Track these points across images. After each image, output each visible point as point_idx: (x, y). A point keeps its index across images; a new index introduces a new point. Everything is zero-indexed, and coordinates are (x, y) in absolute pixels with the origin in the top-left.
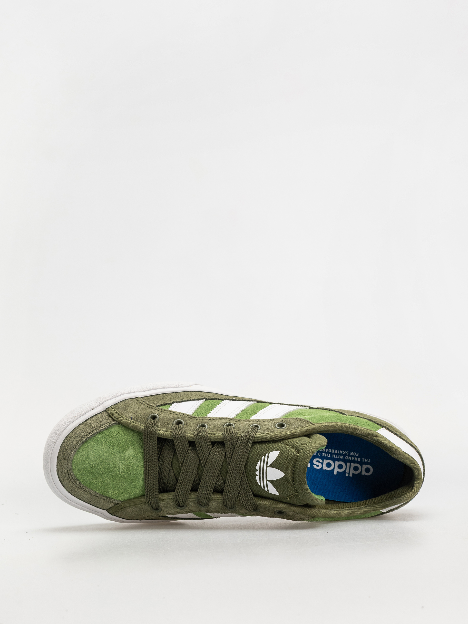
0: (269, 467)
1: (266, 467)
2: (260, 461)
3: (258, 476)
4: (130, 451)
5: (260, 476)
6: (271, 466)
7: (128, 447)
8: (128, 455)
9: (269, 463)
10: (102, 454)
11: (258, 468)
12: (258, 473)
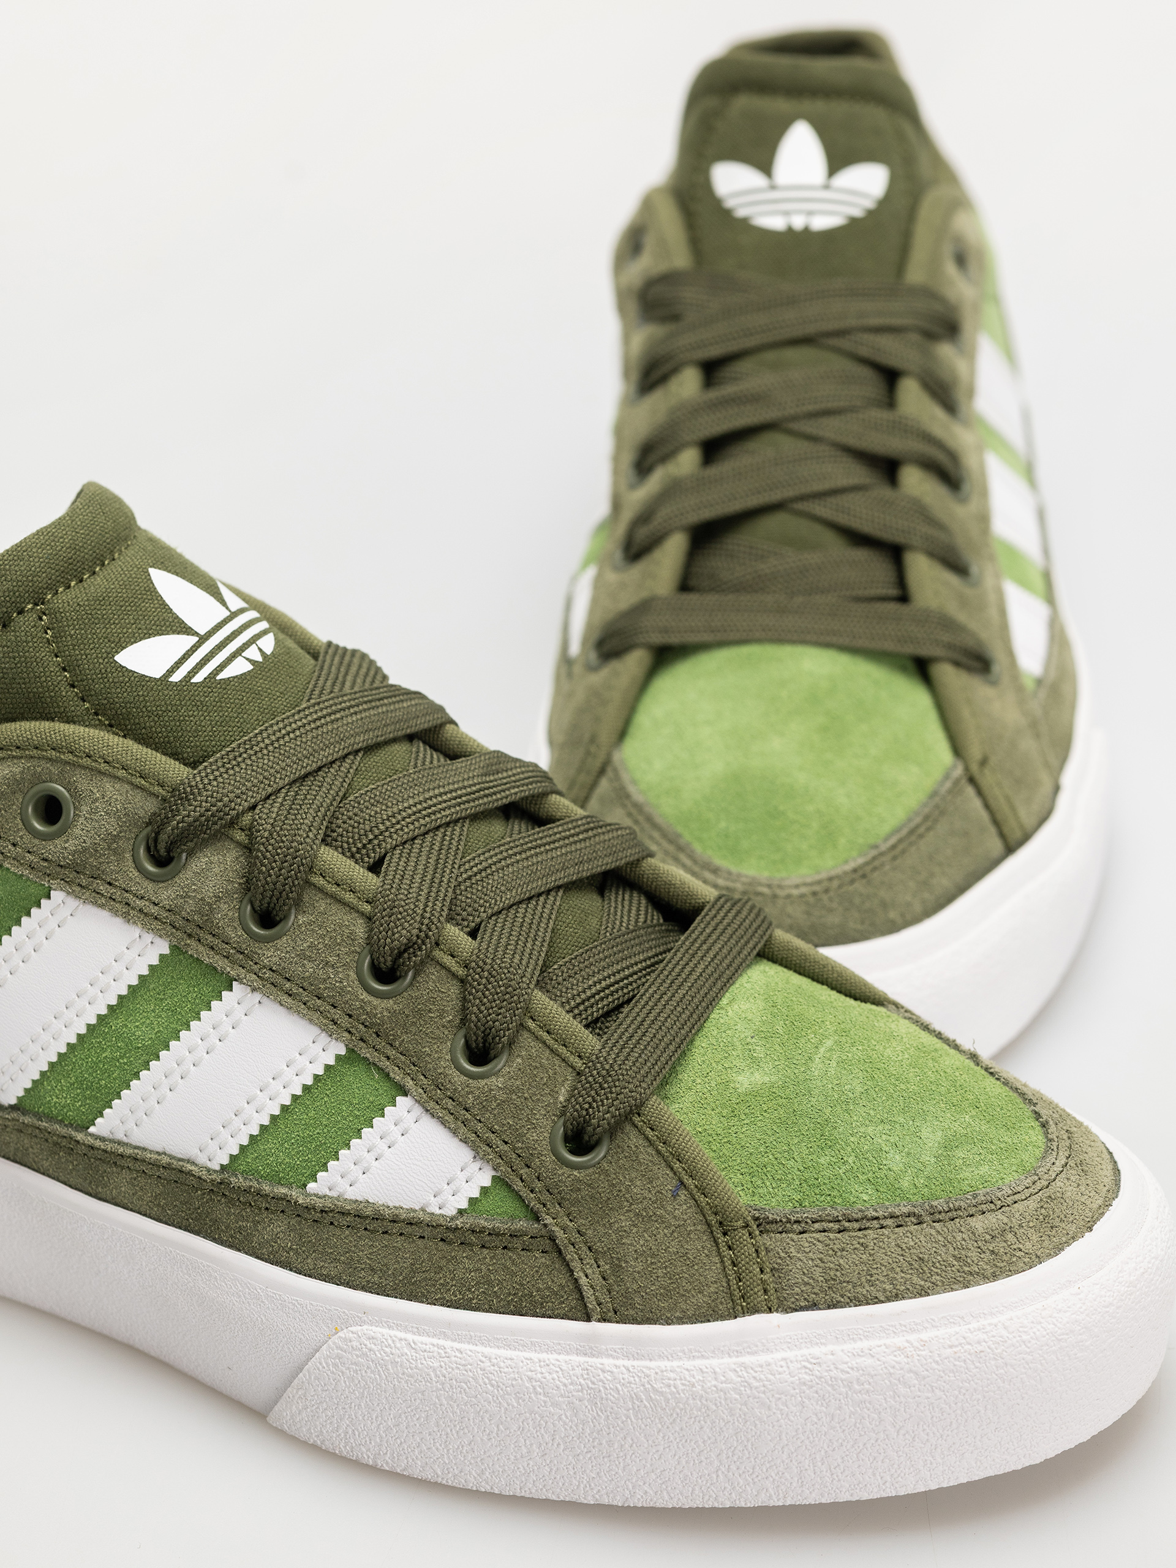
0: (196, 634)
1: (208, 640)
2: (218, 674)
3: (260, 650)
4: (748, 1079)
5: (252, 641)
6: (186, 630)
7: (752, 1095)
8: (766, 1069)
9: (186, 642)
10: (882, 1121)
11: (239, 667)
12: (253, 653)
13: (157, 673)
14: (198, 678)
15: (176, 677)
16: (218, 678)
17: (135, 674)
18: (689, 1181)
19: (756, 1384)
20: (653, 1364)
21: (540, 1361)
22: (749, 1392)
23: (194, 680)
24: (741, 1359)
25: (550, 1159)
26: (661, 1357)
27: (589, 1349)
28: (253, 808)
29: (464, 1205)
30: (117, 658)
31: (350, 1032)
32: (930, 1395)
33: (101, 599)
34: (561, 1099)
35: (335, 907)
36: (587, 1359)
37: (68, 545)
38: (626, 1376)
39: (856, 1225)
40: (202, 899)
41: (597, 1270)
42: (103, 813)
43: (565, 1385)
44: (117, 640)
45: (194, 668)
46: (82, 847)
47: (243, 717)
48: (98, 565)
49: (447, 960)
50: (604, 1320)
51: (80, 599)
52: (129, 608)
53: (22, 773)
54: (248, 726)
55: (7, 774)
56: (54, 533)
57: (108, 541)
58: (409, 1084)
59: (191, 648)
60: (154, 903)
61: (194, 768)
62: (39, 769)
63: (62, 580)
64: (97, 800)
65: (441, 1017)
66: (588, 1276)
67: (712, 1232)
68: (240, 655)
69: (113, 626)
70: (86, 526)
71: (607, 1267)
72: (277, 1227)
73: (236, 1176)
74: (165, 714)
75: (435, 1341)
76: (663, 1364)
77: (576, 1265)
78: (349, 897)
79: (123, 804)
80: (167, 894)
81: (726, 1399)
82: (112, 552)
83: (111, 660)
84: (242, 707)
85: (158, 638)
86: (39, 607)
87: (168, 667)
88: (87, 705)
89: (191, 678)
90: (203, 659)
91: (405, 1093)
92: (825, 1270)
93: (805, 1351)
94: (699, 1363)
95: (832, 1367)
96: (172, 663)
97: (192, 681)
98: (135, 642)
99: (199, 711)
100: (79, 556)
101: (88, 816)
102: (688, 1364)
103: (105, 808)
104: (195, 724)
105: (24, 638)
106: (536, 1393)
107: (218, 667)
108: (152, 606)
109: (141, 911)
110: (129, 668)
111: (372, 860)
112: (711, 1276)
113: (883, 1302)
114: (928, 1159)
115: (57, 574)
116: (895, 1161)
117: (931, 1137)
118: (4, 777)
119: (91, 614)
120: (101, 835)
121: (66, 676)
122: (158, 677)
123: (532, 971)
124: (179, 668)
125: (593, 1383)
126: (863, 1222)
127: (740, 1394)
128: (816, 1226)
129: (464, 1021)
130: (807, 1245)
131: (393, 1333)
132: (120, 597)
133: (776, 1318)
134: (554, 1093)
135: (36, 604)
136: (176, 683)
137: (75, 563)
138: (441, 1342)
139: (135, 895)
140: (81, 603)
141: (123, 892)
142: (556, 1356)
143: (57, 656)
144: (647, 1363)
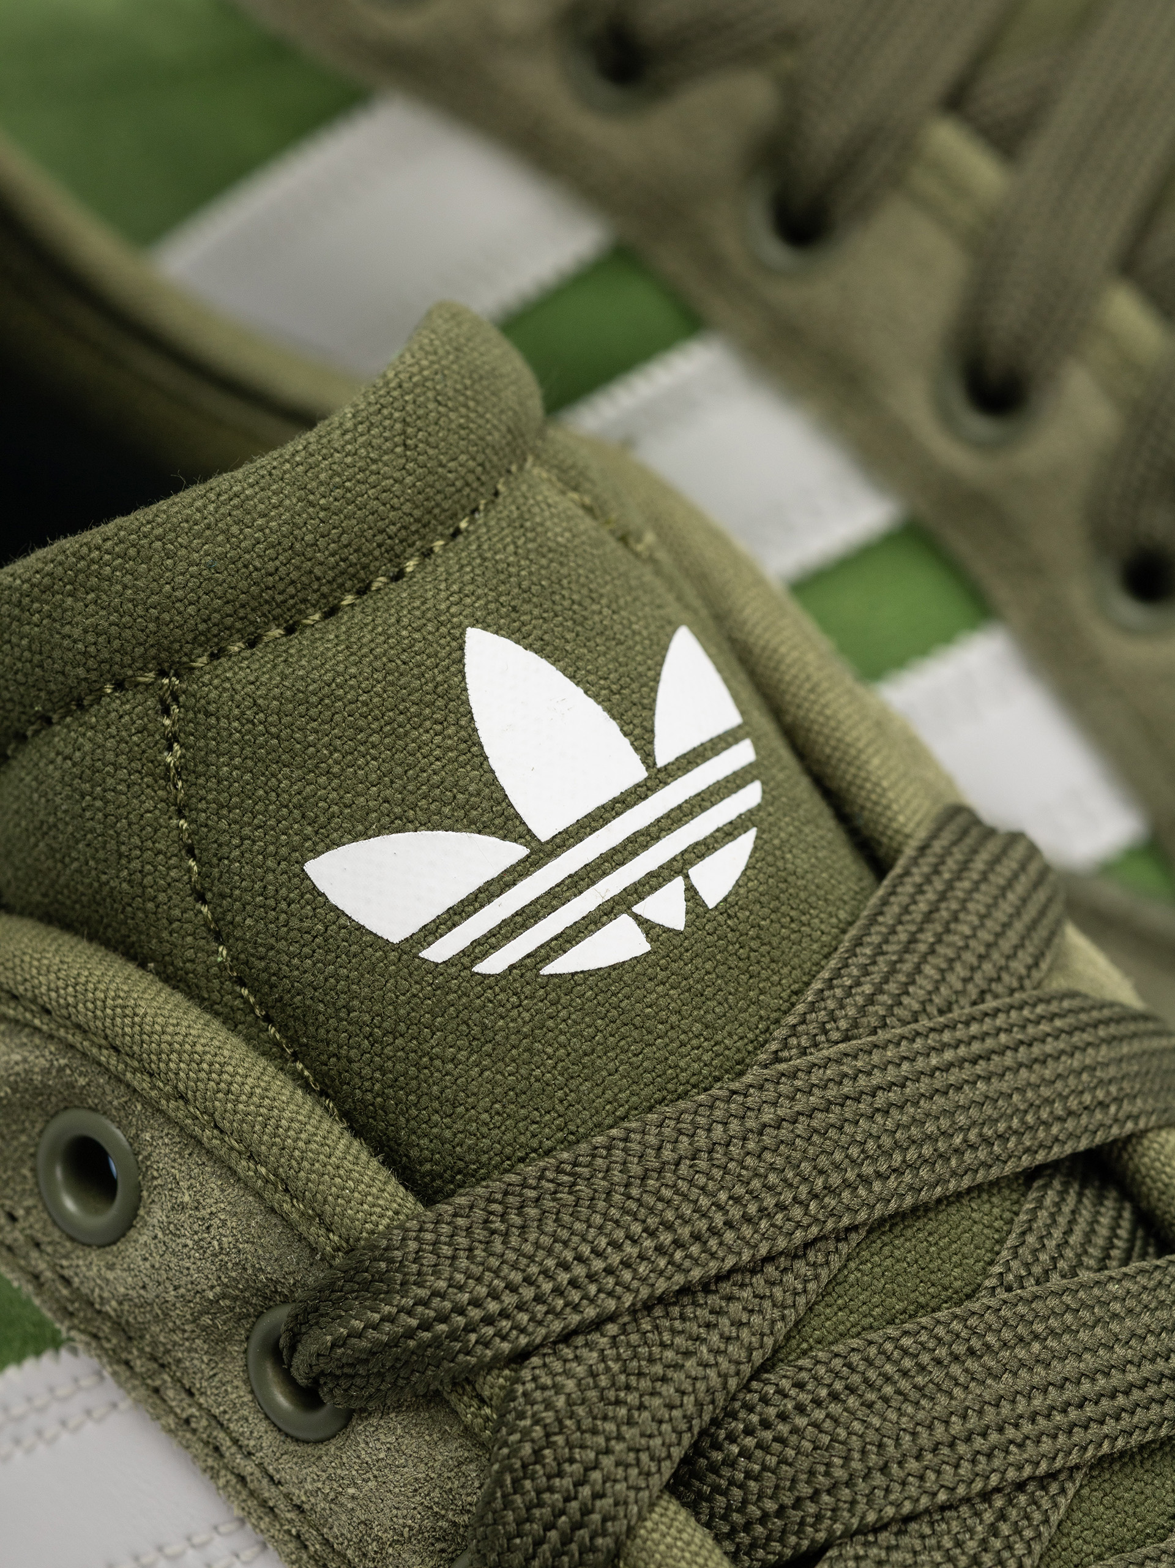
0: (527, 837)
1: (553, 857)
5: (679, 865)
9: (494, 857)
13: (396, 929)
14: (494, 964)
15: (440, 951)
16: (547, 970)
17: (342, 921)
23: (482, 968)
28: (520, 1357)
30: (312, 868)
33: (314, 699)
37: (273, 538)
42: (190, 1243)
44: (322, 819)
45: (492, 933)
46: (140, 1296)
47: (576, 1090)
48: (349, 591)
51: (262, 691)
52: (375, 738)
53: (46, 1072)
54: (586, 1114)
55: (17, 1063)
56: (248, 498)
57: (392, 529)
59: (501, 876)
60: (271, 1478)
61: (426, 1204)
62: (82, 1081)
63: (238, 625)
64: (183, 1207)
68: (628, 910)
69: (323, 780)
70: (341, 486)
74: (389, 1039)
79: (237, 1241)
82: (397, 559)
83: (296, 868)
84: (586, 1060)
85: (424, 835)
86: (166, 681)
87: (427, 918)
88: (220, 952)
89: (473, 963)
90: (523, 910)
96: (439, 909)
97: (475, 969)
98: (370, 835)
99: (471, 1054)
100: (298, 568)
101: (160, 1235)
103: (196, 1233)
104: (455, 1082)
105: (110, 756)
107: (555, 938)
108: (438, 740)
109: (242, 1479)
110: (334, 899)
111: (789, 1552)
115: (229, 609)
118: (8, 1066)
119: (278, 737)
120: (179, 1287)
121: (189, 870)
122: (395, 939)
124: (455, 925)
132: (365, 704)
135: (162, 673)
136: (437, 965)
137: (281, 586)
139: (235, 1442)
140: (260, 701)
141: (214, 1423)
143: (180, 815)
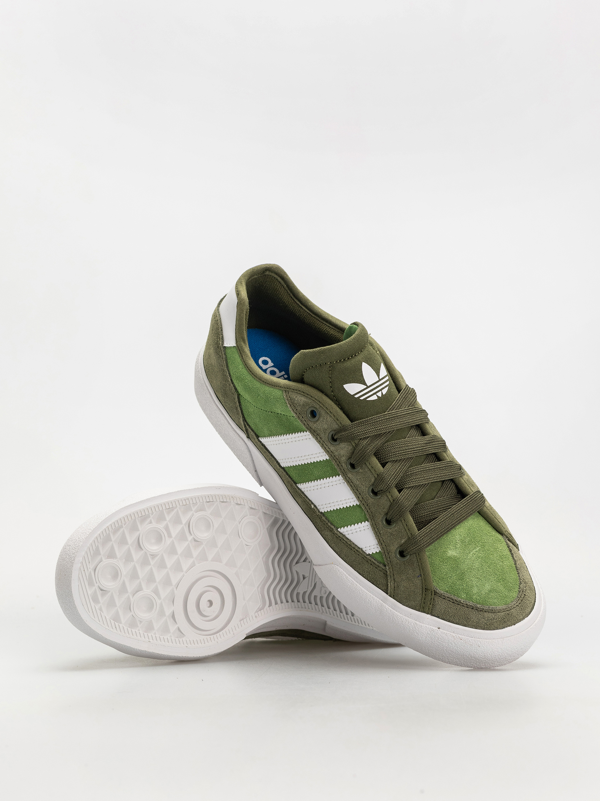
0: (366, 385)
1: (369, 388)
2: (367, 398)
3: (382, 393)
4: (451, 553)
5: (381, 390)
6: (364, 383)
7: (450, 558)
8: (457, 551)
9: (363, 387)
10: (477, 578)
11: (374, 398)
12: (379, 394)
13: (352, 393)
14: (362, 398)
15: (356, 396)
16: (367, 400)
17: (347, 392)
18: (423, 576)
19: (417, 628)
20: (396, 613)
21: (372, 597)
22: (415, 629)
23: (360, 399)
24: (416, 622)
25: (393, 554)
26: (399, 612)
27: (384, 601)
28: (360, 439)
29: (371, 553)
30: (344, 385)
31: (361, 501)
32: (456, 648)
33: (347, 368)
34: (402, 542)
35: (369, 472)
36: (383, 603)
37: (344, 350)
38: (389, 612)
39: (457, 603)
40: (340, 454)
41: (393, 585)
43: (376, 605)
44: (346, 381)
45: (362, 395)
46: (318, 427)
47: (368, 412)
48: (351, 357)
49: (390, 497)
50: (390, 596)
52: (352, 373)
53: (310, 403)
54: (369, 415)
56: (342, 346)
57: (355, 350)
58: (370, 520)
59: (364, 389)
60: (329, 448)
61: (352, 422)
62: (314, 404)
63: (339, 359)
64: (324, 419)
65: (383, 509)
66: (391, 585)
67: (423, 589)
68: (376, 394)
69: (346, 377)
70: (351, 346)
71: (396, 585)
72: (328, 533)
73: (324, 517)
74: (350, 405)
75: (352, 579)
76: (398, 614)
77: (389, 581)
78: (373, 471)
79: (330, 423)
80: (332, 448)
81: (409, 628)
82: (356, 354)
83: (342, 385)
84: (370, 409)
85: (357, 384)
87: (356, 393)
88: (332, 393)
89: (360, 397)
90: (365, 393)
91: (368, 521)
92: (445, 611)
93: (431, 627)
94: (406, 618)
95: (436, 633)
98: (350, 383)
101: (321, 421)
102: (404, 617)
103: (326, 422)
104: (356, 410)
106: (369, 604)
107: (368, 396)
108: (359, 373)
110: (346, 389)
112: (418, 600)
113: (455, 624)
114: (483, 592)
115: (338, 357)
116: (475, 590)
117: (488, 587)
118: (305, 401)
119: (342, 371)
120: (322, 428)
121: (330, 385)
122: (352, 394)
123: (409, 508)
124: (358, 394)
125: (382, 609)
126: (459, 603)
127: (413, 629)
128: (448, 599)
129: (387, 514)
130: (444, 602)
131: (344, 572)
132: (352, 369)
133: (429, 616)
134: (401, 540)
135: (330, 363)
136: (356, 398)
138: (353, 580)
139: (325, 444)
140: (341, 367)
141: (323, 442)
142: (377, 598)
143: (330, 378)
144: (395, 611)
